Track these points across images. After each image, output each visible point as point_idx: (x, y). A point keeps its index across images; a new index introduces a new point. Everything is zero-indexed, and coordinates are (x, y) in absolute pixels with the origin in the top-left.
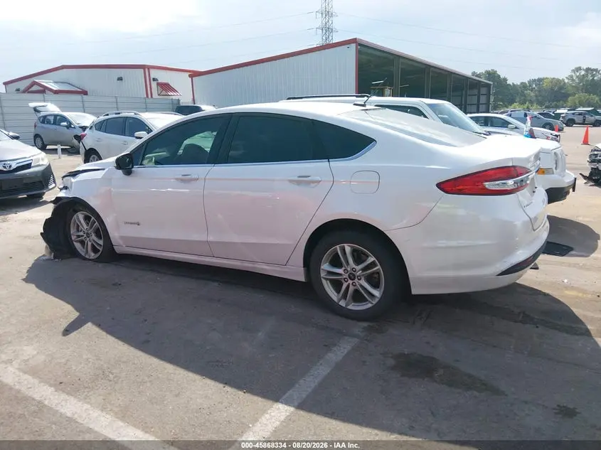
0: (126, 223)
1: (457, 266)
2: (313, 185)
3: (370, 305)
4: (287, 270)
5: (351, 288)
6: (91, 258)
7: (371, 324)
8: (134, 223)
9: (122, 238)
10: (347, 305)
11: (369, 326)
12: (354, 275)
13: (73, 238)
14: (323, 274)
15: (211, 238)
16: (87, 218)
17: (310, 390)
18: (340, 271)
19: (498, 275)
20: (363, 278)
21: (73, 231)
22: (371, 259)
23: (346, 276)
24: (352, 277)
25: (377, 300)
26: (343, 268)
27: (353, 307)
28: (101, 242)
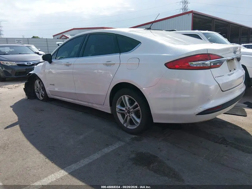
0: (50, 85)
1: (175, 109)
2: (112, 66)
3: (136, 127)
4: (103, 107)
5: (128, 118)
6: (41, 99)
7: (136, 136)
8: (52, 85)
9: (50, 91)
10: (127, 126)
11: (135, 137)
12: (129, 111)
13: (36, 91)
14: (117, 110)
15: (77, 92)
16: (39, 83)
17: (82, 165)
18: (124, 109)
19: (197, 115)
20: (133, 113)
21: (35, 87)
22: (136, 103)
23: (126, 111)
24: (129, 112)
25: (139, 124)
26: (125, 108)
27: (130, 127)
28: (44, 93)
